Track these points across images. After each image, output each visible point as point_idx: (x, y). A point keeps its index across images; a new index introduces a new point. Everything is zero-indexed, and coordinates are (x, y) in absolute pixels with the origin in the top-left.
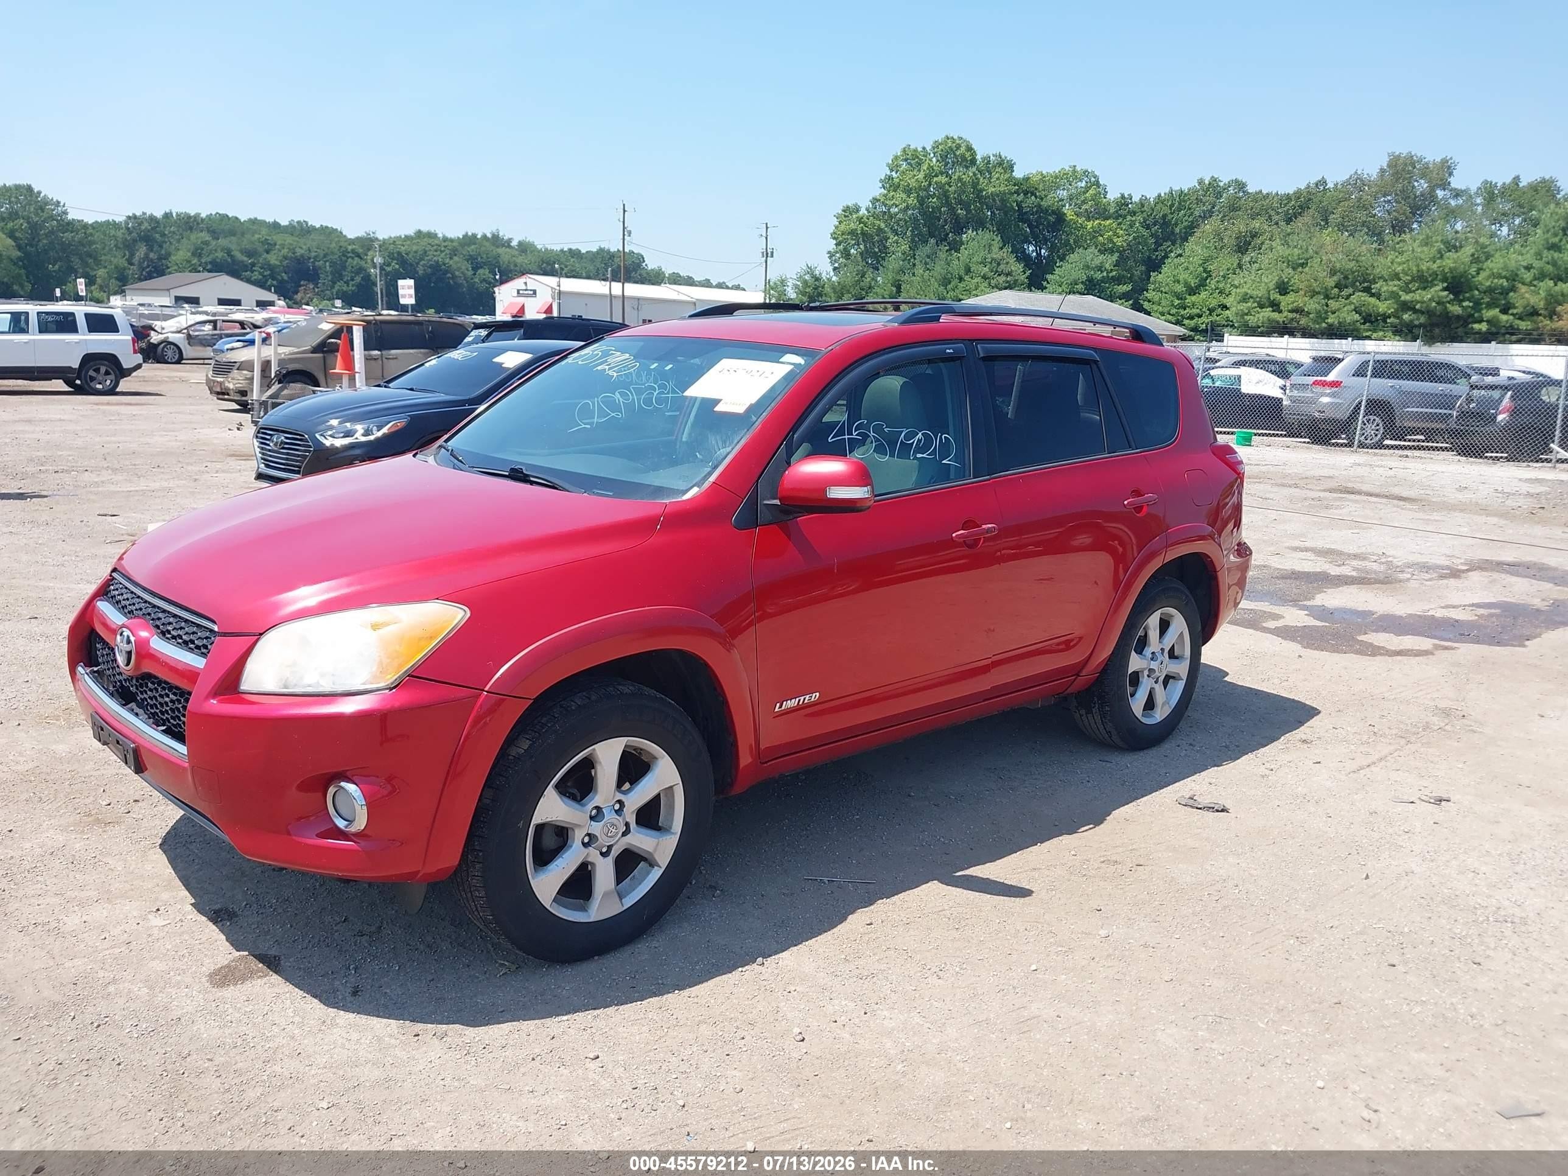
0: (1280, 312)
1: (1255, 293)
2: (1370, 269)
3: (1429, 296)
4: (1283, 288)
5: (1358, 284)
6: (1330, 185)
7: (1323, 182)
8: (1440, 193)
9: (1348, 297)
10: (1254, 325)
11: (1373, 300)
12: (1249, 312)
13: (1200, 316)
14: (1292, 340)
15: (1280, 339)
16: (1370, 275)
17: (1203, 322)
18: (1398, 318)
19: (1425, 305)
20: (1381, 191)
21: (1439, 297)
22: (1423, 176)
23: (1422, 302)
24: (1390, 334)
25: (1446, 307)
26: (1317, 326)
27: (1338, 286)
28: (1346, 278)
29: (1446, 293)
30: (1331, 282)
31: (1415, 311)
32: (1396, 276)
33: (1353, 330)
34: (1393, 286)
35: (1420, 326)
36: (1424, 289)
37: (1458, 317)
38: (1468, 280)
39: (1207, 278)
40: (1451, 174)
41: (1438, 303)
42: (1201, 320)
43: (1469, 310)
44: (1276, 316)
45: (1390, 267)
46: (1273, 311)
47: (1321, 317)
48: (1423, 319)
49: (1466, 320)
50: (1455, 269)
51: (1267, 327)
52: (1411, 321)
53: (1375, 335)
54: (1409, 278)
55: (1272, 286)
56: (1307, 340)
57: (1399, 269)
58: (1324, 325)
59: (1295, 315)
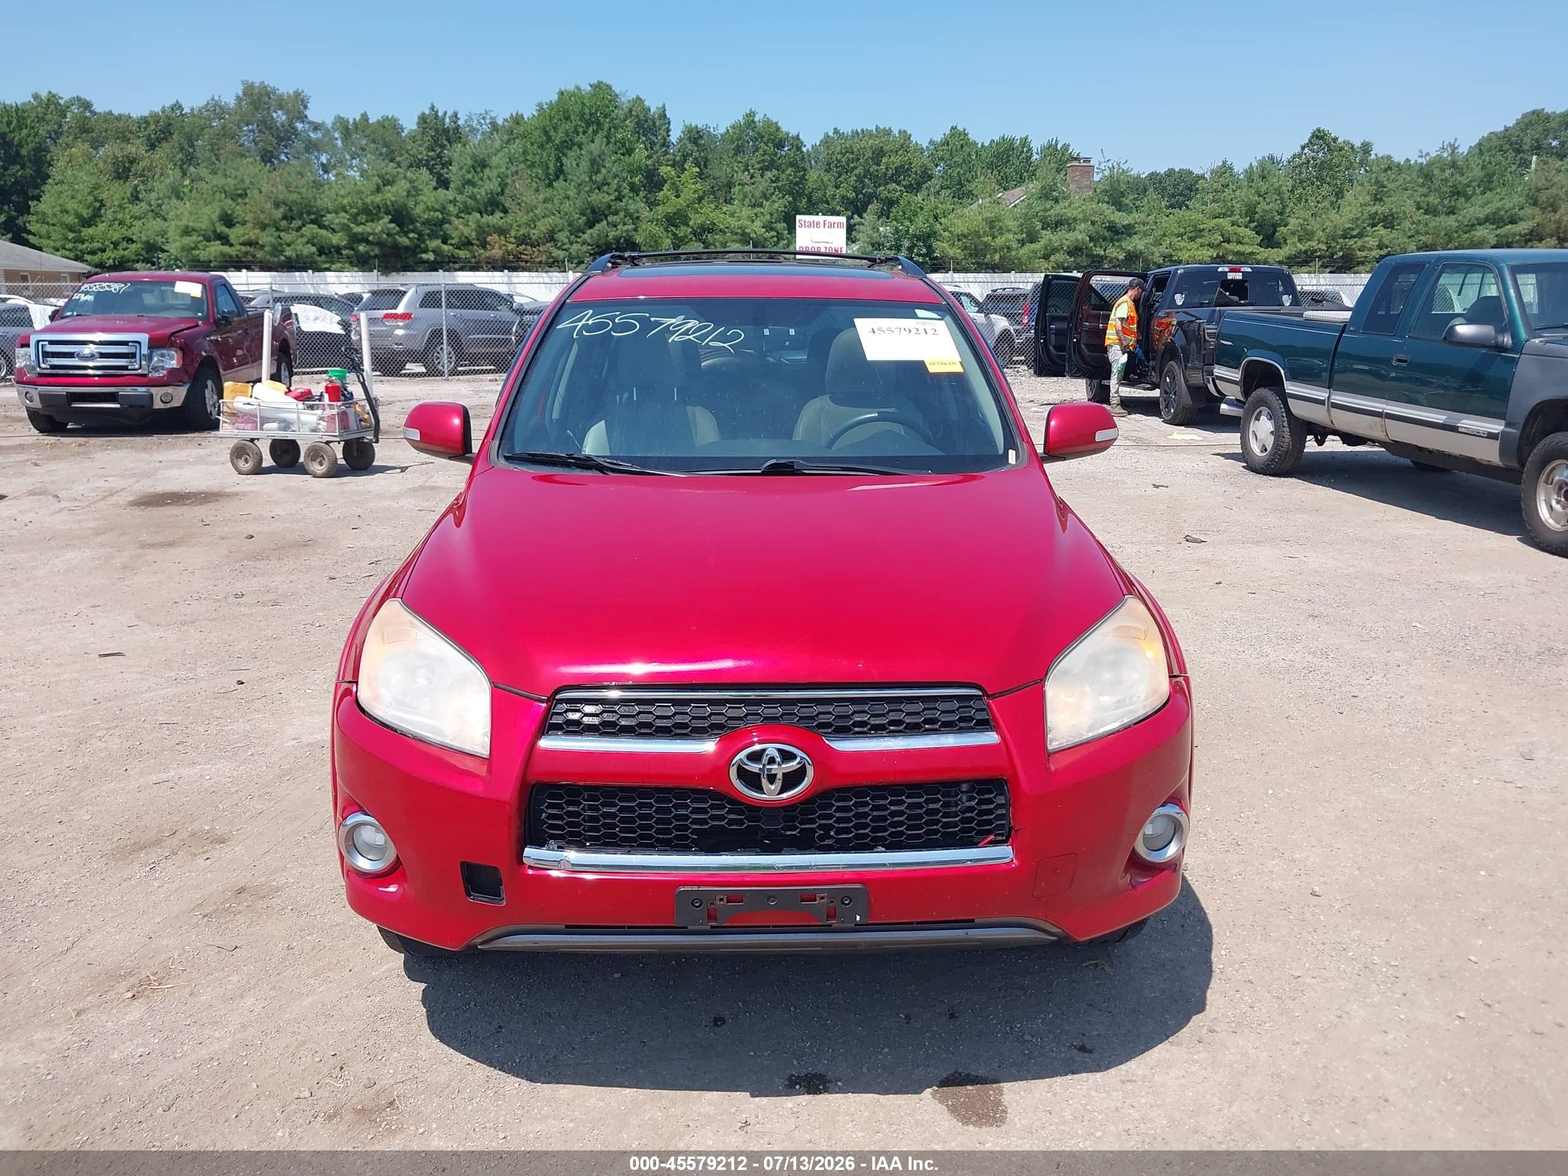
0: (231, 245)
1: (197, 225)
2: (313, 200)
3: (380, 228)
4: (228, 220)
5: (305, 216)
6: (187, 110)
7: (177, 106)
8: (299, 126)
9: (299, 229)
10: (206, 259)
11: (323, 232)
12: (196, 246)
13: (103, 251)
14: (251, 274)
15: (237, 274)
16: (314, 206)
17: (110, 256)
18: (352, 249)
19: (376, 237)
20: (243, 120)
21: (388, 229)
22: (281, 107)
23: (373, 234)
24: (347, 265)
25: (395, 240)
26: (276, 259)
27: (284, 218)
28: (291, 210)
29: (393, 225)
30: (278, 214)
31: (368, 242)
32: (344, 209)
33: (311, 263)
34: (343, 218)
35: (376, 256)
36: (373, 221)
37: (407, 248)
38: (408, 213)
39: (100, 209)
40: (306, 107)
41: (388, 235)
42: (105, 256)
43: (415, 241)
44: (226, 249)
45: (335, 200)
46: (223, 244)
47: (277, 250)
48: (377, 251)
49: (415, 250)
50: (396, 202)
51: (220, 262)
52: (367, 252)
53: (333, 267)
54: (356, 211)
55: (215, 217)
56: (268, 274)
57: (345, 201)
58: (282, 258)
59: (248, 248)
